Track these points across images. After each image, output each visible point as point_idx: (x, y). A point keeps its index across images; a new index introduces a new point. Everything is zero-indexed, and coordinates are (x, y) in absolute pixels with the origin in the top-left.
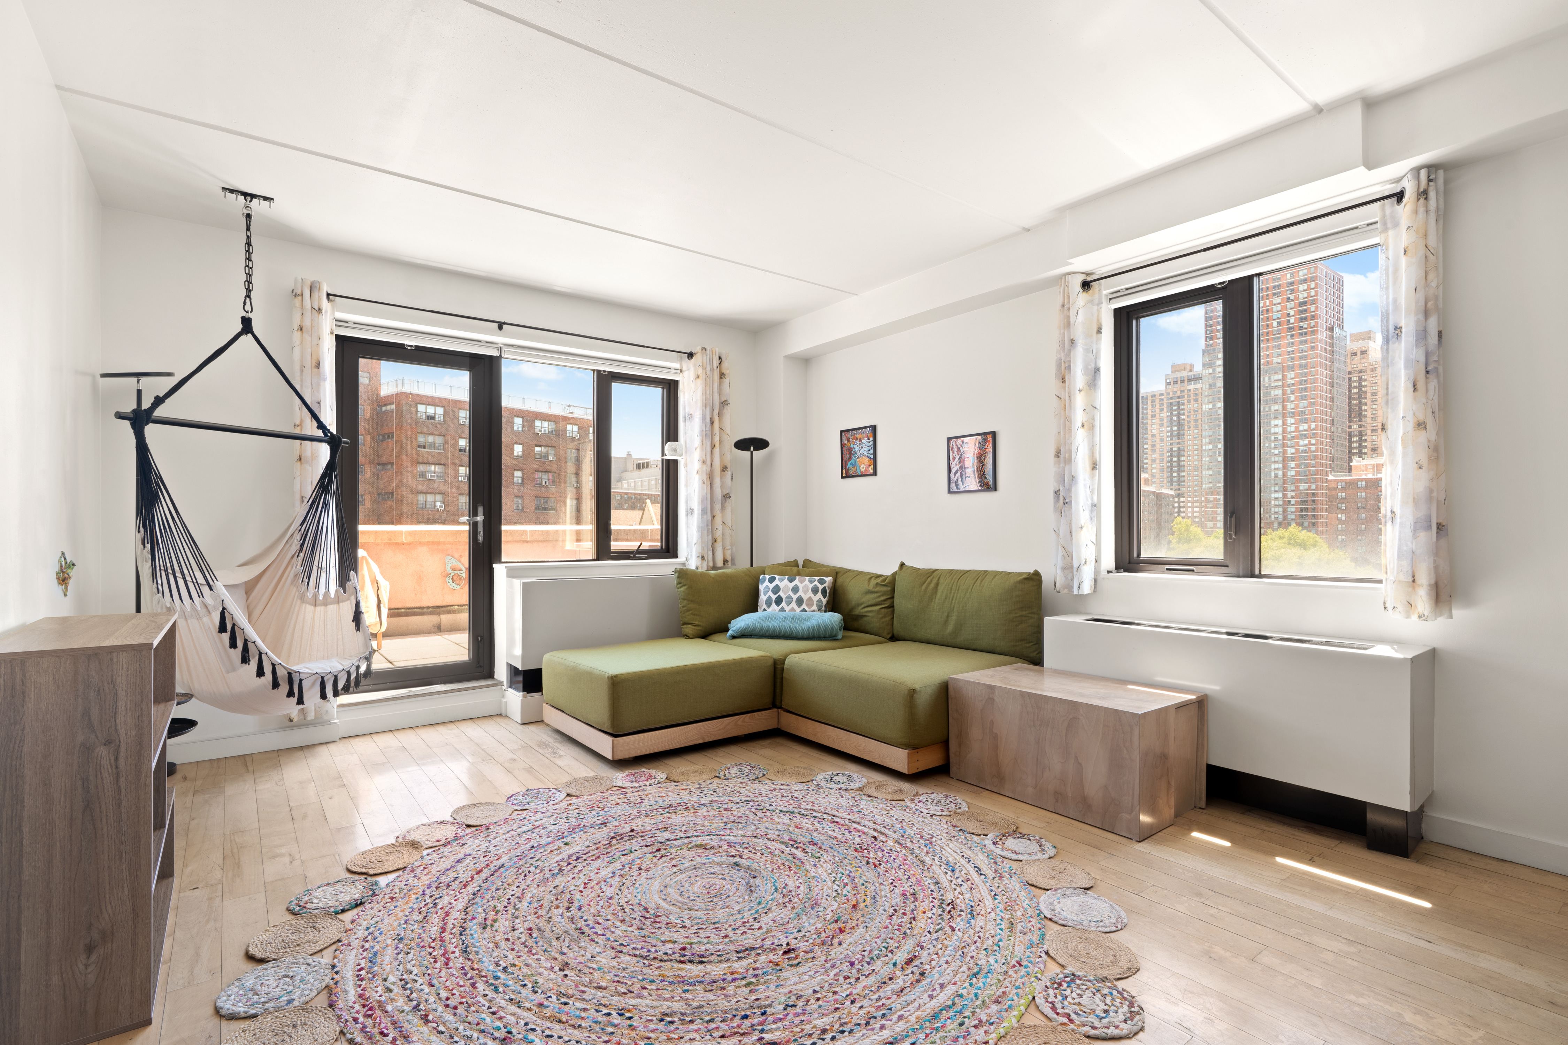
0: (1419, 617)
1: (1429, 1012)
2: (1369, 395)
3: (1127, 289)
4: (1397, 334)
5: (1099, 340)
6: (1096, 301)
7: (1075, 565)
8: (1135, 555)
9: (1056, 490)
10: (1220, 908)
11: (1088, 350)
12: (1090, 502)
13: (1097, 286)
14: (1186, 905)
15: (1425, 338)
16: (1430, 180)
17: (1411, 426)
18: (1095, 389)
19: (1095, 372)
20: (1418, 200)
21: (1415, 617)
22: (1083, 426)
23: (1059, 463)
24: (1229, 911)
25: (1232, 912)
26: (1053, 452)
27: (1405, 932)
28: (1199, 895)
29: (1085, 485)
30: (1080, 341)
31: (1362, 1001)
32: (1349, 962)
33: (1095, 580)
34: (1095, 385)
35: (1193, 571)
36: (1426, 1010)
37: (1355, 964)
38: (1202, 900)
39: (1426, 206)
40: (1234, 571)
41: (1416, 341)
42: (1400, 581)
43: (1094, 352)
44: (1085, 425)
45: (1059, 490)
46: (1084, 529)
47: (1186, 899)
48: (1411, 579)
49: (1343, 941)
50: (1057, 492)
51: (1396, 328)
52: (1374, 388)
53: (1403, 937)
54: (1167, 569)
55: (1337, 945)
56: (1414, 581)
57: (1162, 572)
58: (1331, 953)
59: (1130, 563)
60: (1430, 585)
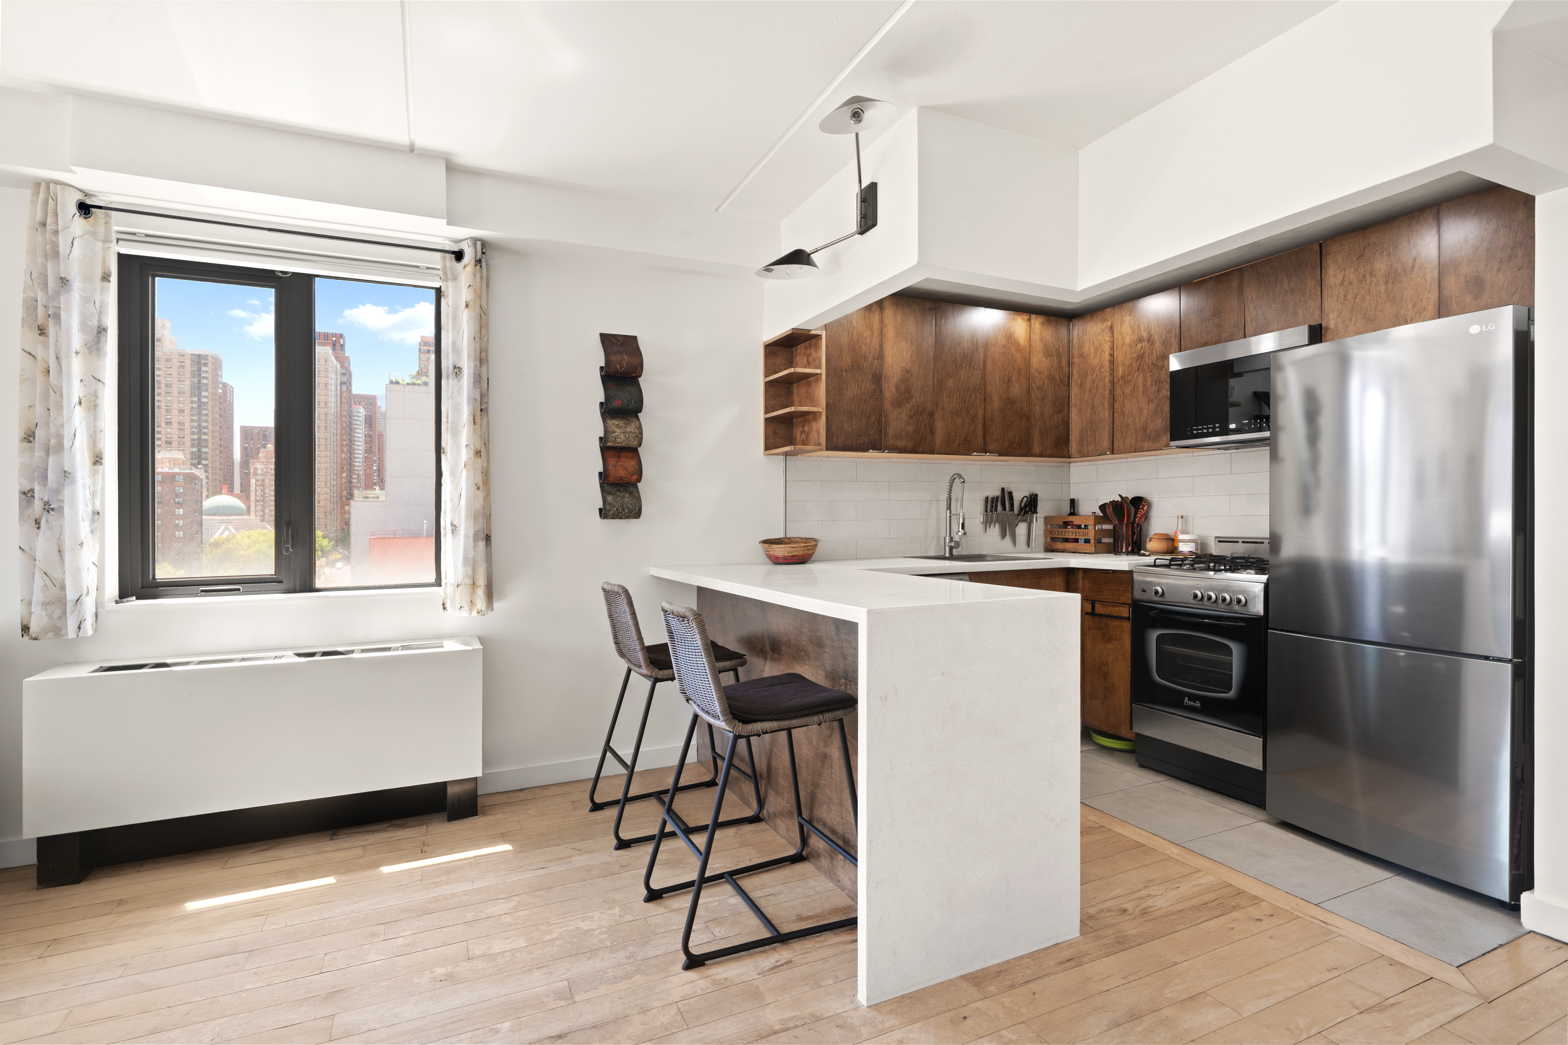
0: (478, 613)
1: (587, 914)
2: (163, 386)
3: (147, 235)
4: (456, 373)
5: (103, 290)
6: (101, 236)
7: (71, 596)
8: (151, 577)
9: (26, 490)
10: (402, 934)
11: (87, 300)
12: (90, 509)
13: (103, 216)
14: (373, 951)
15: (480, 382)
16: (483, 253)
17: (472, 453)
18: (98, 356)
19: (99, 332)
20: (476, 266)
21: (474, 613)
22: (80, 403)
23: (32, 451)
24: (412, 932)
25: (415, 932)
26: (15, 434)
27: (526, 870)
28: (374, 935)
29: (84, 485)
30: (77, 284)
31: (555, 935)
32: (521, 913)
33: (96, 615)
34: (98, 350)
35: (239, 590)
36: (585, 915)
37: (525, 912)
38: (382, 938)
39: (481, 272)
40: (291, 586)
41: (474, 382)
42: (465, 584)
43: (97, 304)
44: (82, 401)
45: (32, 490)
46: (85, 546)
47: (367, 946)
48: (472, 583)
49: (503, 901)
50: (27, 495)
51: (455, 367)
52: (169, 379)
53: (529, 875)
54: (202, 591)
55: (502, 907)
56: (474, 584)
57: (195, 595)
58: (506, 915)
59: (143, 587)
60: (485, 586)
